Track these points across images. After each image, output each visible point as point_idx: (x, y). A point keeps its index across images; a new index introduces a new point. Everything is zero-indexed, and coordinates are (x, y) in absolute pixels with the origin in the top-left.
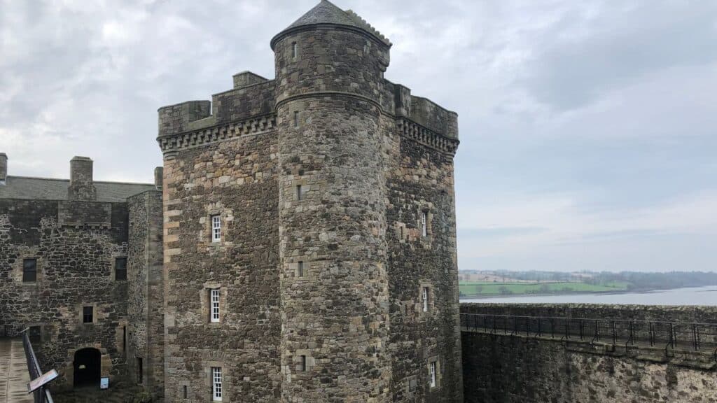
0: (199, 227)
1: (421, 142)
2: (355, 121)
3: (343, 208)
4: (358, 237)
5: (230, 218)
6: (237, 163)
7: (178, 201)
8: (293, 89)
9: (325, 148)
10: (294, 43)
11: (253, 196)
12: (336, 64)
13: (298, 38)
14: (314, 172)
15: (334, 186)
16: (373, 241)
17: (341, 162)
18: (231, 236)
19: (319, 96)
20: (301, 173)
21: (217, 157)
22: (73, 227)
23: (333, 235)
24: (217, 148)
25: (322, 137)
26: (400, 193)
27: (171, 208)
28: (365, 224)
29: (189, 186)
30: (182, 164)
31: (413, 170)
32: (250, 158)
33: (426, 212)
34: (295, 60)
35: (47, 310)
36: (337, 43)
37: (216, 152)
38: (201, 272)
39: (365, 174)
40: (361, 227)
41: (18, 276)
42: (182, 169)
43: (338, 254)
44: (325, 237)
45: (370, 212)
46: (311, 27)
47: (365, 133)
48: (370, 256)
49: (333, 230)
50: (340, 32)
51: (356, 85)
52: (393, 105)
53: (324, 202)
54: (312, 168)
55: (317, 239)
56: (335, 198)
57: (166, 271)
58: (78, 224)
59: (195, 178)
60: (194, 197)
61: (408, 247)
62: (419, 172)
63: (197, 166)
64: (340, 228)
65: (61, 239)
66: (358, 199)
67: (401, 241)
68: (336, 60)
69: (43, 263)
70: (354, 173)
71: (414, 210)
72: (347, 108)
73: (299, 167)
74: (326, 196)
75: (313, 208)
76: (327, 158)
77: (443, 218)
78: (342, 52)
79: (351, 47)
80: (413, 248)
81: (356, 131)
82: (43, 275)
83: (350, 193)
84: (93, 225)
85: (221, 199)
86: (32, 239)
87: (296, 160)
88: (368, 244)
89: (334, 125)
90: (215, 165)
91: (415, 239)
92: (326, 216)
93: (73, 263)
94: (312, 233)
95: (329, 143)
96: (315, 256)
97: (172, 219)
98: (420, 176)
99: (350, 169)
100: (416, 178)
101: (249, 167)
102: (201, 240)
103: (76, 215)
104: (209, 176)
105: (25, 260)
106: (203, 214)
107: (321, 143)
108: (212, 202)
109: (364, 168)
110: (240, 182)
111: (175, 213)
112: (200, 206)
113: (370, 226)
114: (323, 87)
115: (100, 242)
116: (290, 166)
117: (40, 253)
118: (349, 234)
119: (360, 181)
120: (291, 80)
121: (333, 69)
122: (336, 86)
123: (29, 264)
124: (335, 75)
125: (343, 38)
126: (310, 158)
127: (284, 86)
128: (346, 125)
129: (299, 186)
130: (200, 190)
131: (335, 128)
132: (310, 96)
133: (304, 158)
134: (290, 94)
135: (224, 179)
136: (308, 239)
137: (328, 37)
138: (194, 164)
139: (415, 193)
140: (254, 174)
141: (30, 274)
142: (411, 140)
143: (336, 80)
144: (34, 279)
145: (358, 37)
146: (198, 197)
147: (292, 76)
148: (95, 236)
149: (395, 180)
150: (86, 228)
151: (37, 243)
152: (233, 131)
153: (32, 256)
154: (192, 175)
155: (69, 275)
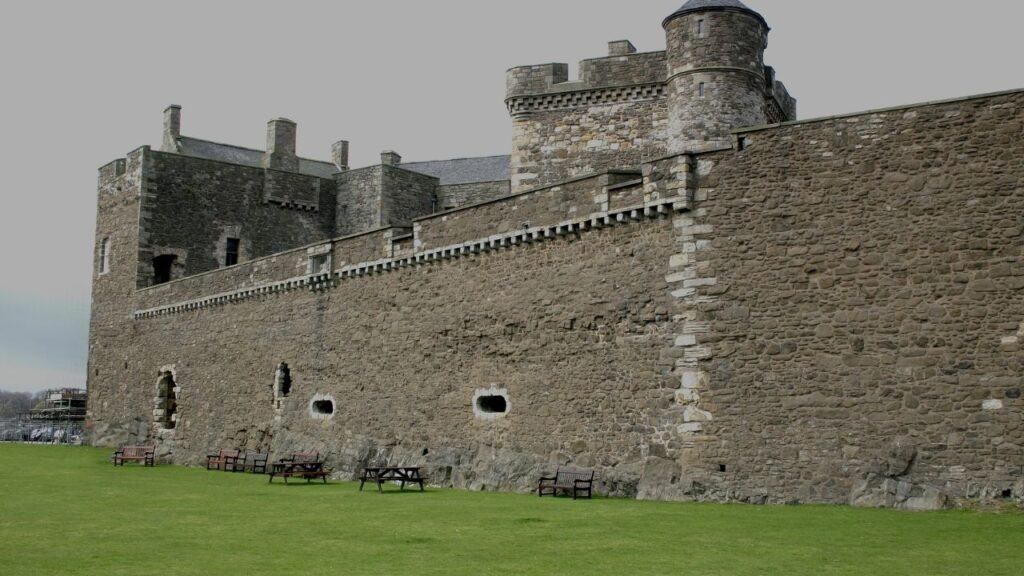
6: (611, 128)
7: (532, 164)
8: (700, 62)
10: (701, 21)
11: (630, 162)
12: (740, 43)
13: (706, 16)
14: (721, 138)
19: (725, 71)
20: (706, 139)
21: (585, 121)
24: (586, 112)
25: (727, 108)
27: (521, 171)
29: (546, 149)
30: (538, 126)
32: (627, 123)
34: (701, 35)
36: (742, 25)
37: (584, 116)
41: (220, 257)
42: (539, 132)
50: (743, 16)
51: (754, 64)
54: (718, 135)
58: (284, 200)
59: (555, 141)
60: (554, 160)
63: (558, 129)
65: (266, 218)
68: (740, 40)
69: (246, 245)
72: (748, 84)
73: (704, 133)
78: (744, 33)
79: (751, 30)
81: (753, 105)
84: (300, 203)
85: (589, 163)
86: (236, 213)
87: (700, 126)
89: (738, 98)
90: (582, 129)
95: (733, 114)
101: (626, 132)
103: (283, 189)
104: (574, 139)
105: (228, 239)
107: (726, 113)
108: (578, 166)
110: (615, 147)
111: (527, 176)
112: (563, 170)
114: (729, 63)
116: (694, 132)
117: (243, 233)
120: (697, 54)
121: (738, 48)
122: (740, 63)
123: (230, 244)
124: (740, 54)
125: (745, 21)
126: (716, 125)
127: (687, 59)
128: (746, 99)
130: (562, 153)
131: (739, 101)
132: (717, 70)
133: (710, 125)
134: (695, 66)
135: (594, 144)
137: (734, 18)
138: (556, 126)
140: (632, 140)
141: (230, 258)
143: (740, 58)
146: (560, 160)
147: (698, 50)
148: (302, 218)
150: (293, 207)
151: (240, 218)
152: (609, 96)
153: (234, 235)
154: (552, 138)
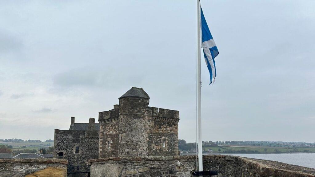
0: (106, 144)
1: (163, 121)
2: (136, 120)
3: (131, 143)
4: (135, 150)
5: (112, 142)
6: (114, 128)
7: (102, 137)
9: (127, 128)
10: (122, 101)
12: (131, 106)
13: (123, 99)
14: (125, 133)
15: (129, 137)
16: (140, 151)
17: (131, 131)
18: (112, 147)
19: (126, 114)
20: (122, 134)
22: (89, 138)
23: (128, 150)
25: (127, 125)
26: (154, 136)
27: (101, 138)
28: (137, 147)
29: (104, 133)
30: (103, 127)
31: (160, 129)
32: (116, 127)
33: (165, 140)
34: (122, 105)
35: (81, 161)
36: (131, 101)
37: (110, 125)
38: (106, 156)
39: (138, 134)
40: (136, 148)
41: (74, 152)
42: (103, 129)
43: (129, 155)
44: (126, 150)
45: (139, 143)
46: (125, 97)
47: (139, 123)
48: (138, 155)
49: (128, 149)
51: (136, 111)
52: (152, 113)
53: (126, 141)
54: (124, 133)
55: (125, 151)
56: (129, 140)
57: (99, 155)
58: (90, 137)
59: (106, 131)
60: (105, 136)
61: (156, 151)
62: (162, 129)
63: (106, 128)
64: (130, 148)
65: (86, 141)
66: (135, 141)
67: (153, 150)
68: (131, 105)
69: (80, 148)
70: (134, 134)
71: (160, 140)
72: (134, 117)
74: (127, 140)
75: (124, 143)
76: (128, 130)
77: (172, 141)
78: (133, 103)
79: (135, 101)
80: (158, 151)
81: (136, 123)
82: (80, 152)
83: (133, 139)
84: (94, 137)
85: (110, 137)
86: (78, 141)
87: (121, 130)
88: (138, 152)
89: (130, 122)
90: (110, 128)
91: (159, 149)
92: (127, 145)
93: (88, 148)
94: (123, 149)
96: (124, 155)
97: (101, 141)
98: (162, 131)
99: (133, 133)
100: (161, 131)
101: (116, 129)
102: (106, 147)
103: (89, 134)
104: (108, 131)
105: (76, 147)
106: (107, 141)
108: (108, 138)
109: (138, 132)
110: (114, 133)
111: (101, 140)
112: (106, 139)
113: (139, 147)
114: (127, 112)
115: (96, 142)
117: (80, 145)
118: (133, 150)
119: (136, 135)
121: (130, 108)
122: (131, 112)
123: (77, 148)
124: (131, 109)
126: (124, 130)
128: (133, 121)
129: (121, 137)
130: (106, 134)
132: (124, 114)
135: (111, 132)
136: (122, 151)
137: (129, 99)
139: (160, 135)
141: (77, 151)
142: (159, 121)
144: (78, 152)
145: (138, 98)
148: (95, 140)
149: (151, 133)
150: (92, 138)
151: (79, 142)
152: (113, 120)
153: (78, 146)
155: (87, 151)
